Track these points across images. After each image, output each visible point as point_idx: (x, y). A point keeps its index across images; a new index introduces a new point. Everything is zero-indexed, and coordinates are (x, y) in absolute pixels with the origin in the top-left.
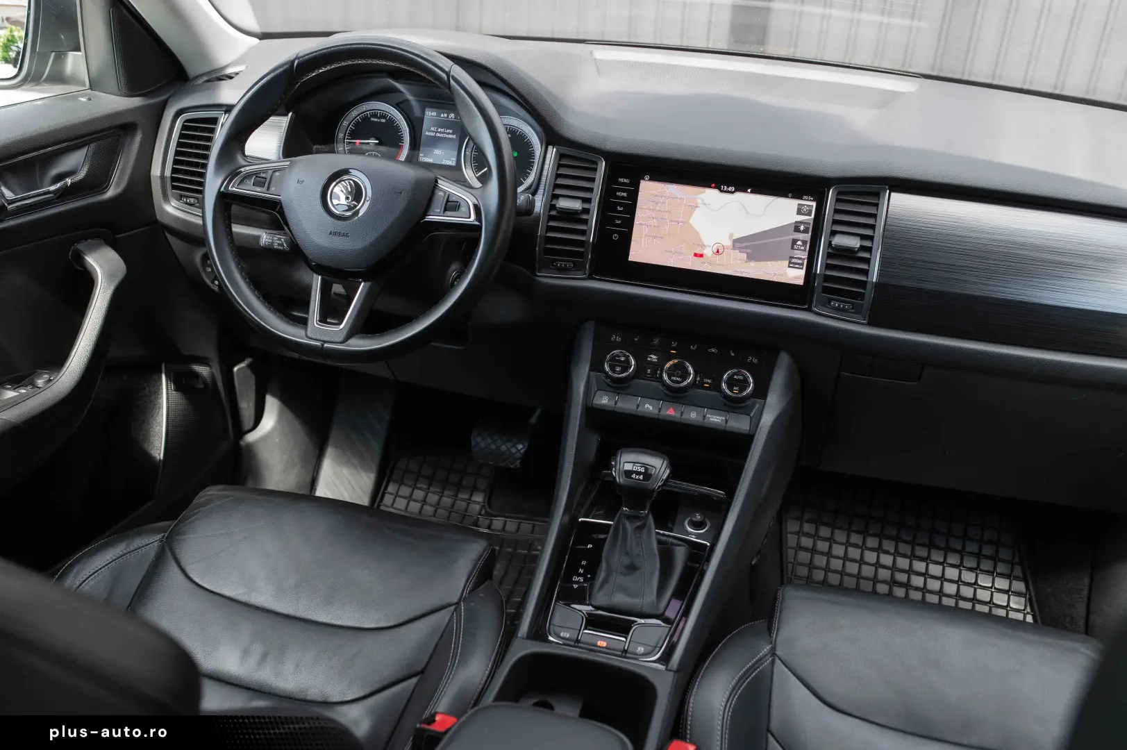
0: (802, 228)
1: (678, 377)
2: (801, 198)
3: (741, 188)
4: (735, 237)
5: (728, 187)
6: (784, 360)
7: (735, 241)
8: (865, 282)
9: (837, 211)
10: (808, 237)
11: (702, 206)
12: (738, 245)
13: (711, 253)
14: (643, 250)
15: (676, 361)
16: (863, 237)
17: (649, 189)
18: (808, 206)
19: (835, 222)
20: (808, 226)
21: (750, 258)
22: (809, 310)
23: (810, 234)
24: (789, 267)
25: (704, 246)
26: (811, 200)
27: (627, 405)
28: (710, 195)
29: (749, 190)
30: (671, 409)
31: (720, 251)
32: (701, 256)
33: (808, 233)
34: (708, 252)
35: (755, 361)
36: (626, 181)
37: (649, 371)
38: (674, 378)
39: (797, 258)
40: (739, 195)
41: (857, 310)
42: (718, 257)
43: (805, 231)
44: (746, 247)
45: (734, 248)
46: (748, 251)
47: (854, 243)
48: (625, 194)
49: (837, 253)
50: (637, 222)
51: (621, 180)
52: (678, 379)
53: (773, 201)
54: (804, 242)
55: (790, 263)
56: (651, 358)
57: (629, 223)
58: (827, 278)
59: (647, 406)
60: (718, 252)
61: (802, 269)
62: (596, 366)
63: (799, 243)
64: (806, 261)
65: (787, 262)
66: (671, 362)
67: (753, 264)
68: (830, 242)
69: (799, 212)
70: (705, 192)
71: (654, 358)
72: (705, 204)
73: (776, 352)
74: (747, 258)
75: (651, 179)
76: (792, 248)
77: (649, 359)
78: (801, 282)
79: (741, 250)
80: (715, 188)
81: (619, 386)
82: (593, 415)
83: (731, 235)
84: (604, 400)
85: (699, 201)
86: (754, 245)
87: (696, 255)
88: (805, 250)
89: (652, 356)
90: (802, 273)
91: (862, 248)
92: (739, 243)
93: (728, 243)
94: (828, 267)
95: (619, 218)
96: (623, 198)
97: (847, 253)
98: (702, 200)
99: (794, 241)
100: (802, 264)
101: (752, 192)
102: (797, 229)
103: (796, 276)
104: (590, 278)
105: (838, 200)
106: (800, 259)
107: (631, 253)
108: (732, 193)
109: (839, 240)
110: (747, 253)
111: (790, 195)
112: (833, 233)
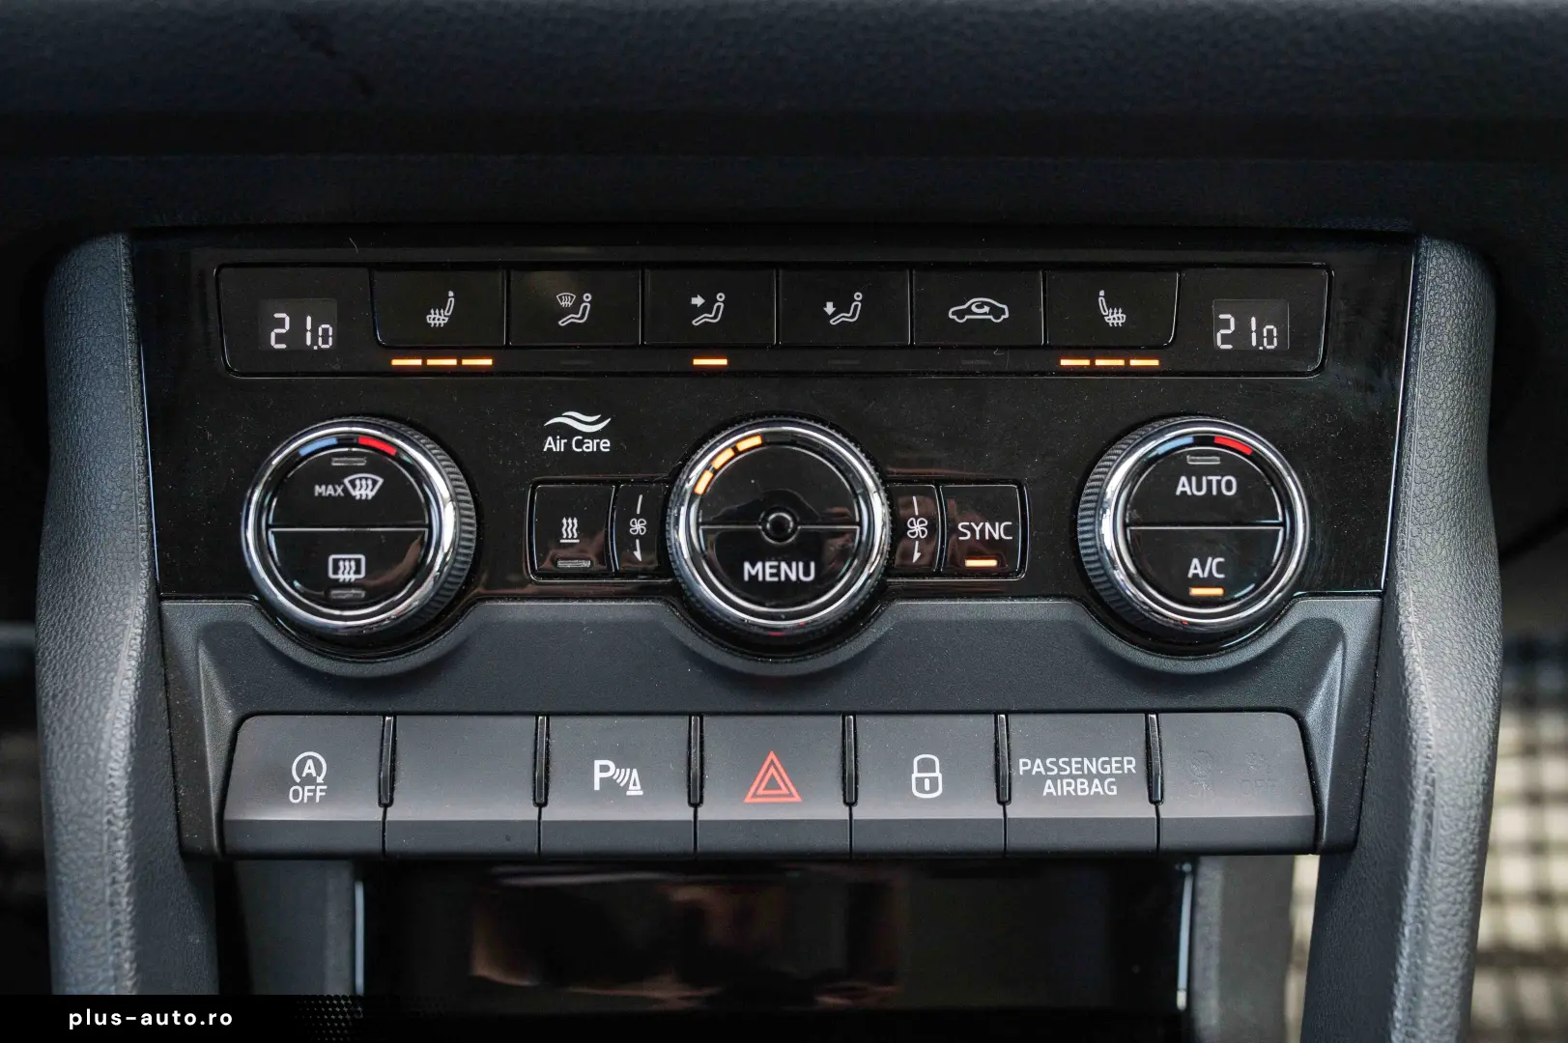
1: (788, 555)
15: (750, 441)
30: (772, 767)
35: (1266, 336)
37: (570, 528)
38: (761, 570)
52: (793, 572)
56: (568, 432)
59: (603, 770)
62: (193, 560)
66: (721, 455)
77: (553, 445)
89: (575, 419)
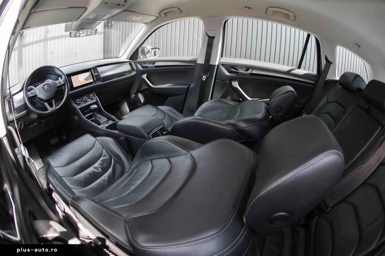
6: (94, 92)
8: (100, 78)
9: (93, 72)
10: (91, 76)
11: (79, 77)
13: (83, 82)
16: (97, 73)
17: (72, 77)
19: (94, 73)
20: (91, 74)
21: (87, 81)
22: (95, 84)
26: (90, 71)
27: (82, 106)
28: (79, 75)
36: (70, 77)
40: (82, 74)
41: (100, 81)
47: (97, 74)
48: (70, 79)
49: (96, 76)
52: (86, 99)
53: (86, 73)
57: (72, 83)
58: (96, 79)
59: (84, 105)
62: (76, 103)
64: (93, 78)
65: (91, 79)
66: (84, 98)
69: (89, 73)
71: (81, 99)
73: (93, 91)
75: (72, 76)
81: (79, 104)
82: (80, 109)
84: (79, 107)
86: (87, 79)
87: (81, 83)
90: (93, 80)
91: (98, 74)
92: (85, 80)
97: (97, 75)
101: (84, 73)
103: (92, 81)
104: (71, 92)
105: (93, 70)
107: (74, 86)
109: (95, 74)
112: (94, 74)
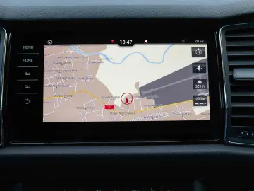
0: (199, 68)
2: (193, 42)
3: (139, 40)
4: (140, 86)
5: (126, 41)
7: (141, 89)
10: (205, 75)
11: (106, 62)
12: (144, 92)
13: (121, 102)
14: (56, 109)
17: (52, 52)
18: (200, 48)
20: (203, 66)
21: (158, 103)
22: (222, 142)
23: (207, 72)
24: (195, 105)
25: (112, 98)
26: (202, 43)
29: (146, 41)
31: (130, 100)
32: (112, 107)
33: (205, 72)
34: (118, 103)
36: (31, 47)
39: (200, 96)
40: (137, 47)
42: (128, 107)
43: (203, 71)
44: (153, 93)
45: (142, 95)
46: (155, 96)
48: (31, 60)
50: (46, 84)
51: (25, 47)
53: (168, 48)
54: (204, 81)
55: (195, 101)
58: (235, 110)
60: (127, 101)
61: (207, 105)
63: (199, 82)
64: (208, 97)
65: (192, 102)
67: (161, 108)
68: (231, 77)
69: (194, 55)
70: (105, 48)
72: (107, 59)
74: (155, 103)
75: (54, 43)
76: (194, 88)
78: (208, 118)
79: (149, 96)
80: (114, 43)
83: (137, 84)
85: (101, 57)
87: (107, 107)
88: (206, 88)
90: (207, 109)
92: (146, 90)
93: (136, 92)
94: (234, 100)
95: (28, 83)
96: (29, 64)
98: (104, 55)
99: (195, 81)
100: (206, 101)
101: (149, 42)
102: (195, 70)
103: (201, 112)
106: (202, 96)
107: (44, 115)
108: (131, 45)
109: (239, 74)
110: (154, 98)
111: (183, 41)
